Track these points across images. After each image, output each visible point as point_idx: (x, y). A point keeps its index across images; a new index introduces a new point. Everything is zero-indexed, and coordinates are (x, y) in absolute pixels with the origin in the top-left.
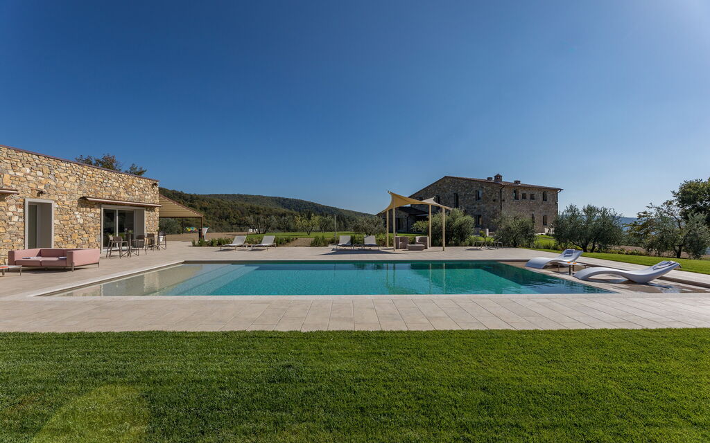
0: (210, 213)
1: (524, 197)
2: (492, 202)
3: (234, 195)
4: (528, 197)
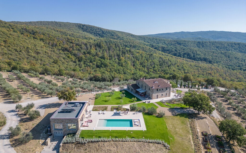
1: (160, 90)
2: (151, 92)
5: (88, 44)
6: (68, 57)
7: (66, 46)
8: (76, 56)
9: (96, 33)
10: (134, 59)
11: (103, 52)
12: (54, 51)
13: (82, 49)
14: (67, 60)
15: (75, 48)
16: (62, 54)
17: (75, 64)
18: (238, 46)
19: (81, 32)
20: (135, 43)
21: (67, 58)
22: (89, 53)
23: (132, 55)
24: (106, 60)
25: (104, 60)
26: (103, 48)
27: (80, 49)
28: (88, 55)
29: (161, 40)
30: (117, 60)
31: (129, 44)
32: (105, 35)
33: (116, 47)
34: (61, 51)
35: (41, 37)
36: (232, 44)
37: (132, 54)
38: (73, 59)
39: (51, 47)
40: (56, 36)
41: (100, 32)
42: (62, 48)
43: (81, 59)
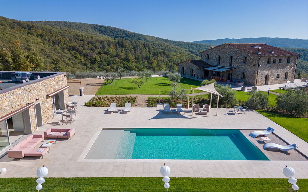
0: (45, 39)
1: (274, 62)
2: (253, 66)
3: (60, 22)
4: (277, 61)
5: (105, 42)
6: (76, 58)
7: (73, 44)
8: (87, 57)
9: (117, 36)
10: (170, 63)
11: (127, 53)
12: (55, 50)
13: (96, 48)
14: (74, 62)
15: (86, 47)
16: (67, 53)
17: (85, 67)
18: (303, 53)
19: (98, 34)
20: (169, 46)
21: (74, 59)
22: (107, 53)
23: (167, 59)
24: (131, 62)
25: (127, 63)
26: (127, 48)
27: (94, 48)
28: (105, 56)
29: (203, 46)
30: (146, 63)
31: (161, 48)
32: (129, 39)
33: (144, 47)
34: (66, 51)
35: (38, 33)
36: (294, 50)
37: (167, 57)
38: (83, 60)
39: (52, 44)
40: (61, 33)
41: (123, 35)
42: (68, 47)
43: (94, 61)
